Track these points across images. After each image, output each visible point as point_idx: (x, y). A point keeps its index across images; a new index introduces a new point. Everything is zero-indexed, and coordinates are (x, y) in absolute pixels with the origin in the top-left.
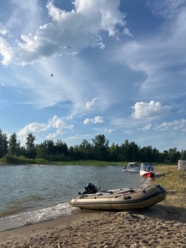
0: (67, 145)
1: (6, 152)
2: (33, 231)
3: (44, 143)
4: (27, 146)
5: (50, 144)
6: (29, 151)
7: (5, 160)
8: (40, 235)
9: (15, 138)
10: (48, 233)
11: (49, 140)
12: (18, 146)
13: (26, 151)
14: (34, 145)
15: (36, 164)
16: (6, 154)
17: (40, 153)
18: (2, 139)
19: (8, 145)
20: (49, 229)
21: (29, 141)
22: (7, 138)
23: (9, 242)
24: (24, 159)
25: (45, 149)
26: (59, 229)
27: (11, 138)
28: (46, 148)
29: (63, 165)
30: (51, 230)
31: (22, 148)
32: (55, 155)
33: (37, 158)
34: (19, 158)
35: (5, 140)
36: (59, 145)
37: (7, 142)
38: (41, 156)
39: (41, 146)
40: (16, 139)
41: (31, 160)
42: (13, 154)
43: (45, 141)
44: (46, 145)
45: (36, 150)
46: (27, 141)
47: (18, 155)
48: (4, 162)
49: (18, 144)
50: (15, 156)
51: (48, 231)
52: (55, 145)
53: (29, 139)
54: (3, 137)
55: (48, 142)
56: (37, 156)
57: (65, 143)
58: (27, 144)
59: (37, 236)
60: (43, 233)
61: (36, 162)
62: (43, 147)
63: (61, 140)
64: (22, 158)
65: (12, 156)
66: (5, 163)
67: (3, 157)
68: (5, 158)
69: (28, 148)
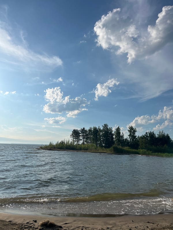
0: (170, 136)
1: (113, 143)
2: (132, 221)
3: (145, 135)
4: (129, 138)
5: (152, 135)
6: (132, 142)
7: (112, 150)
8: (139, 227)
9: (119, 130)
10: (147, 227)
11: (151, 132)
12: (122, 138)
13: (129, 142)
14: (136, 136)
15: (139, 154)
16: (113, 145)
17: (142, 144)
18: (109, 132)
19: (114, 137)
20: (149, 224)
21: (131, 133)
22: (113, 131)
23: (109, 227)
24: (128, 149)
25: (147, 141)
26: (160, 226)
27: (115, 131)
28: (148, 139)
29: (167, 156)
30: (152, 224)
31: (126, 139)
32: (158, 146)
33: (139, 149)
34: (123, 148)
35: (111, 133)
36: (161, 137)
37: (112, 135)
38: (144, 147)
39: (143, 138)
40: (120, 132)
41: (134, 150)
42: (119, 145)
43: (147, 133)
44: (147, 136)
45: (139, 141)
46: (129, 134)
47: (123, 146)
48: (111, 152)
49: (122, 136)
50: (120, 147)
51: (148, 225)
52: (157, 136)
53: (131, 132)
54: (109, 130)
55: (149, 133)
56: (139, 147)
57: (167, 135)
58: (129, 136)
59: (135, 227)
60: (143, 227)
61: (139, 153)
62: (145, 138)
63: (163, 131)
64: (126, 148)
65: (118, 147)
66: (113, 152)
67: (111, 147)
68: (112, 148)
69: (130, 139)
